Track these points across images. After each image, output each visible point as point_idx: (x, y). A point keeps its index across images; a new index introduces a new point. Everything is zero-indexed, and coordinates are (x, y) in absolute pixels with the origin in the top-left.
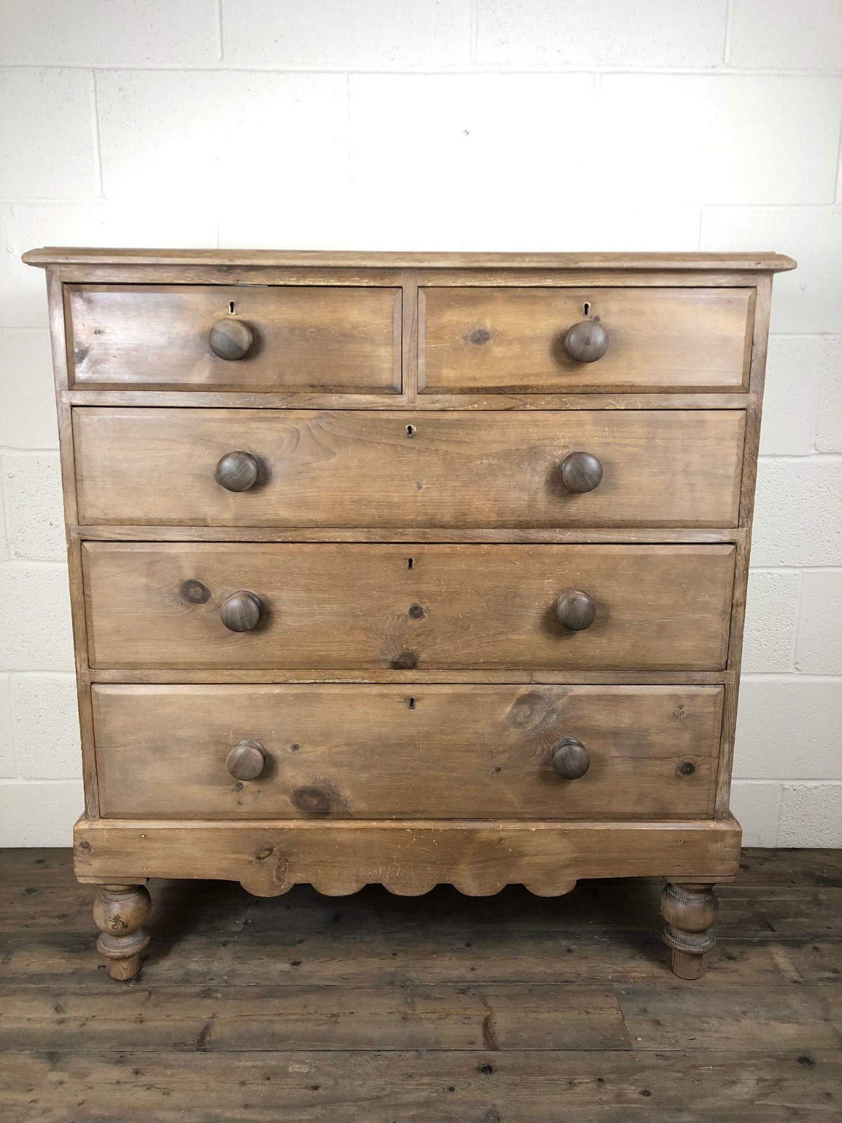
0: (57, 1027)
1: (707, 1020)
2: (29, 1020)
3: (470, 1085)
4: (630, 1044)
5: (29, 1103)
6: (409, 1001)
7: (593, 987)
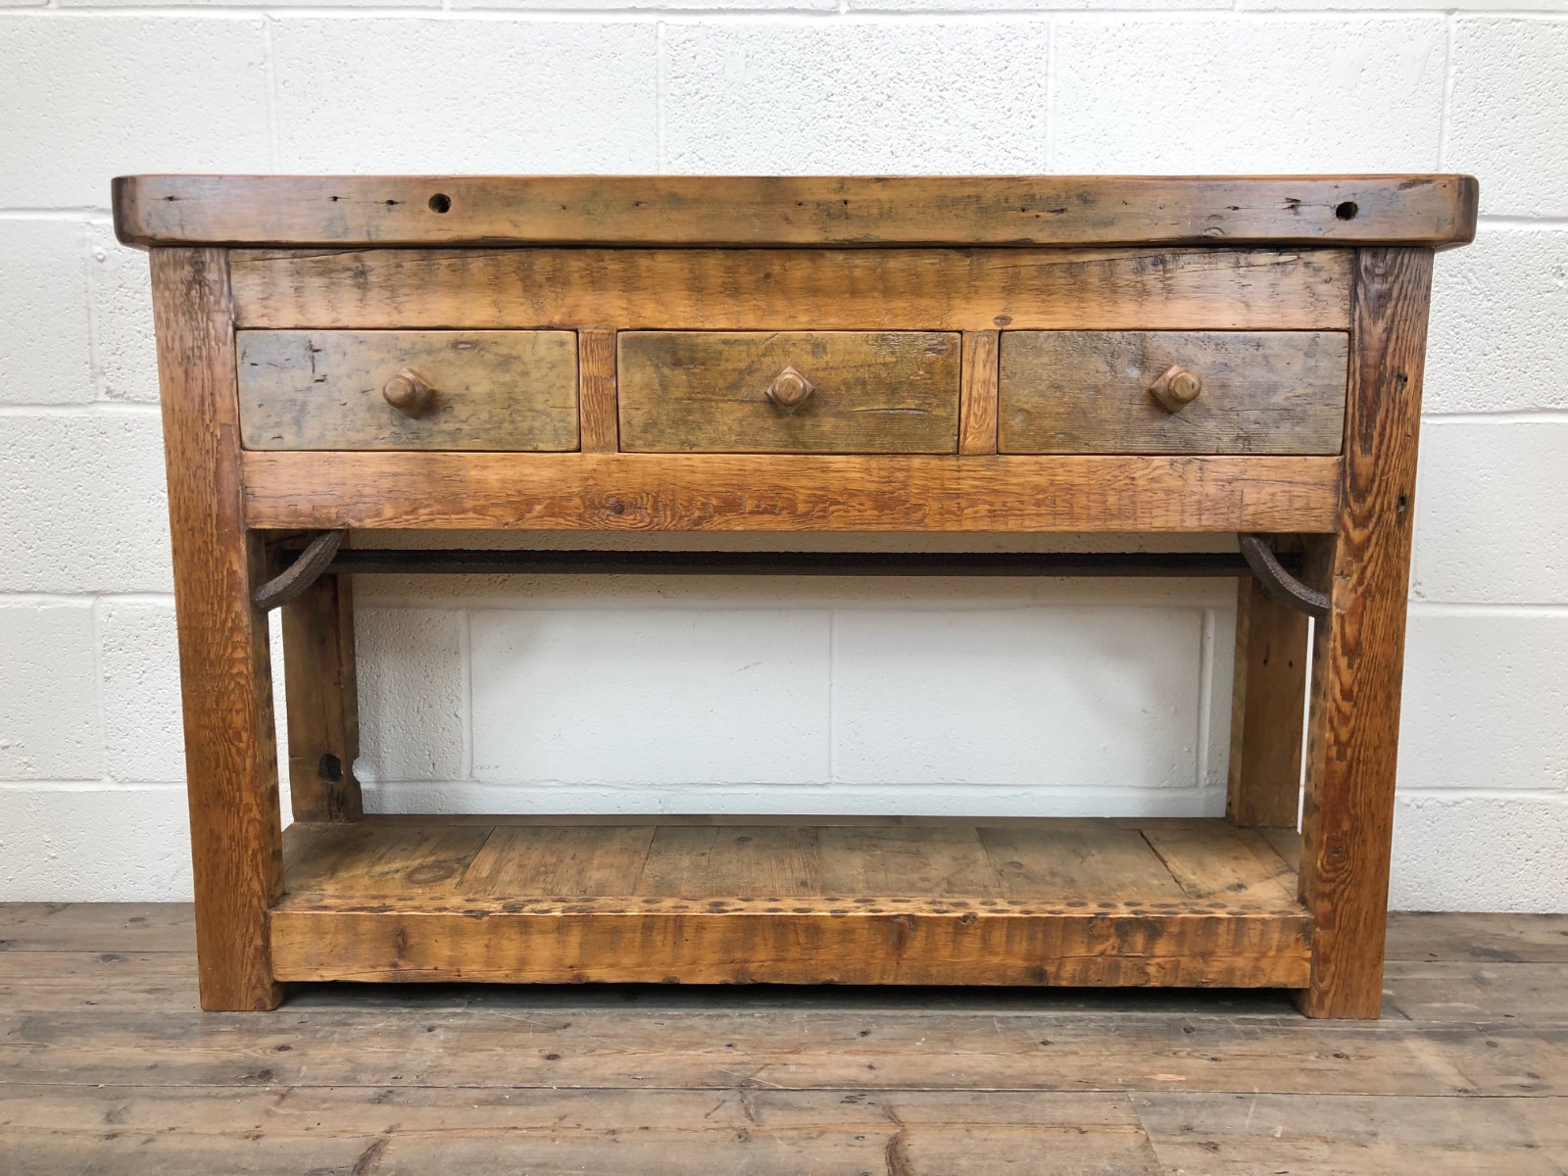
0: (101, 1144)
1: (1304, 1144)
2: (55, 1132)
6: (751, 1112)
7: (1091, 1094)
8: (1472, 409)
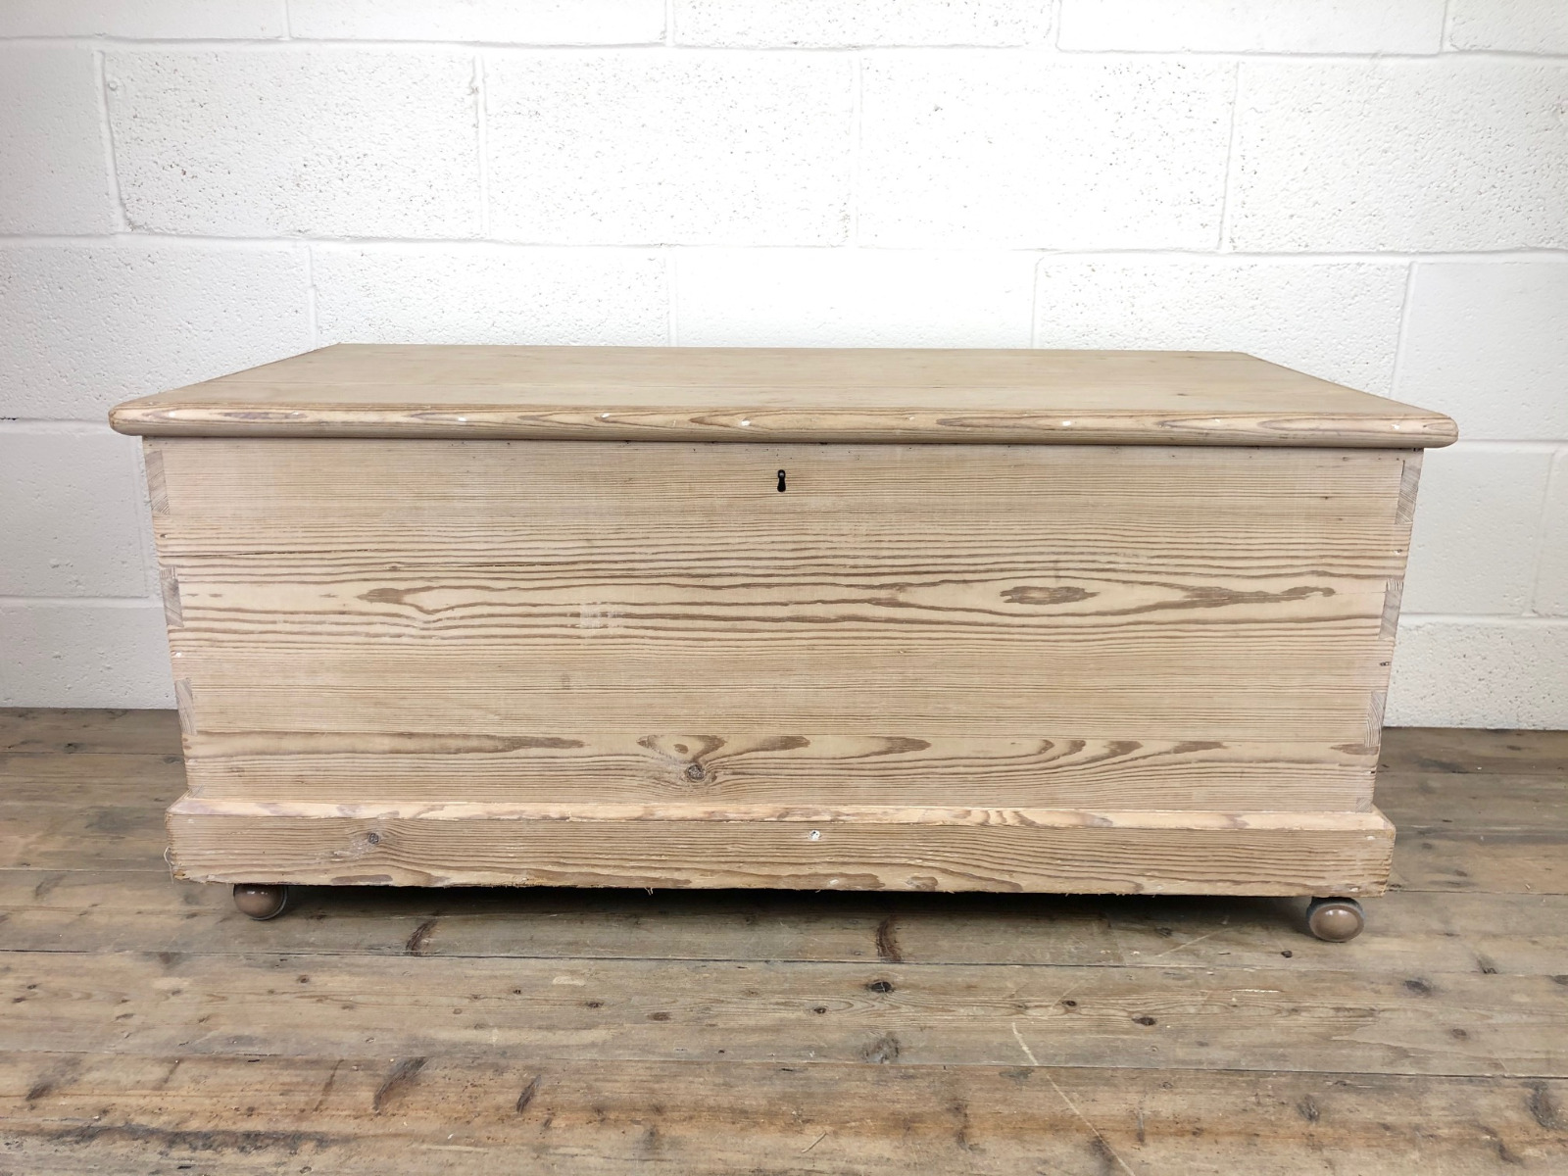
2: (139, 913)
3: (852, 1005)
4: (1120, 959)
5: (118, 1018)
8: (1465, 248)
